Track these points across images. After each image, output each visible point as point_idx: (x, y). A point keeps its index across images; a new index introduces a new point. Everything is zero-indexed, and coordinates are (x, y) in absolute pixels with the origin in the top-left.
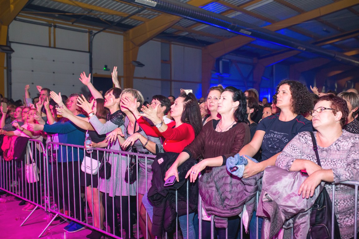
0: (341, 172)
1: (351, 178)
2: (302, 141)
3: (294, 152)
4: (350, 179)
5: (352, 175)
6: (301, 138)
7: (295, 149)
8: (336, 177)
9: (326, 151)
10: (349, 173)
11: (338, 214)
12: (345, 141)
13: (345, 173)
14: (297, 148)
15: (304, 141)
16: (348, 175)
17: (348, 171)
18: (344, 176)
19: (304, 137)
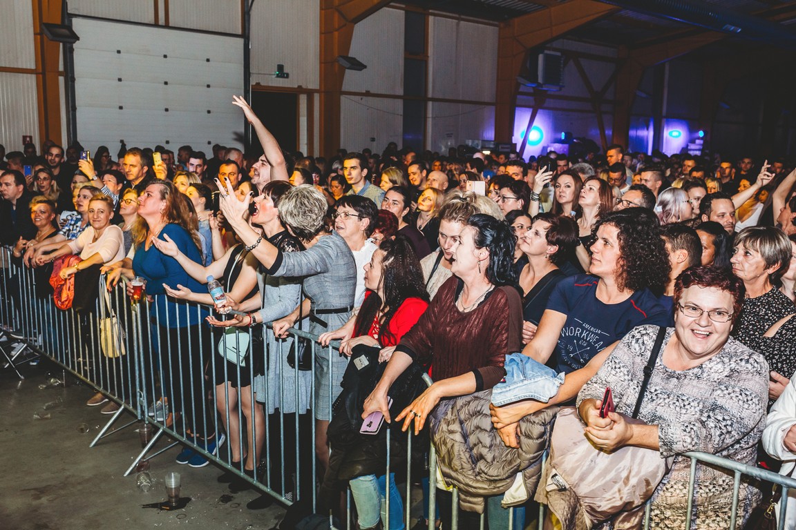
0: (675, 436)
1: (693, 446)
2: (633, 350)
3: (613, 372)
4: (693, 448)
5: (695, 440)
6: (634, 342)
7: (618, 366)
8: (665, 445)
9: (677, 378)
10: (690, 436)
11: (669, 509)
12: (719, 360)
13: (684, 437)
14: (621, 365)
15: (638, 349)
16: (689, 440)
17: (689, 432)
18: (681, 443)
19: (640, 341)
